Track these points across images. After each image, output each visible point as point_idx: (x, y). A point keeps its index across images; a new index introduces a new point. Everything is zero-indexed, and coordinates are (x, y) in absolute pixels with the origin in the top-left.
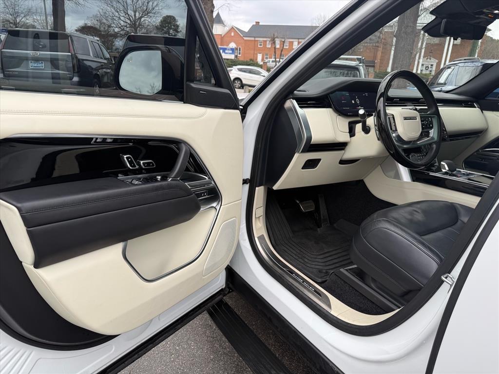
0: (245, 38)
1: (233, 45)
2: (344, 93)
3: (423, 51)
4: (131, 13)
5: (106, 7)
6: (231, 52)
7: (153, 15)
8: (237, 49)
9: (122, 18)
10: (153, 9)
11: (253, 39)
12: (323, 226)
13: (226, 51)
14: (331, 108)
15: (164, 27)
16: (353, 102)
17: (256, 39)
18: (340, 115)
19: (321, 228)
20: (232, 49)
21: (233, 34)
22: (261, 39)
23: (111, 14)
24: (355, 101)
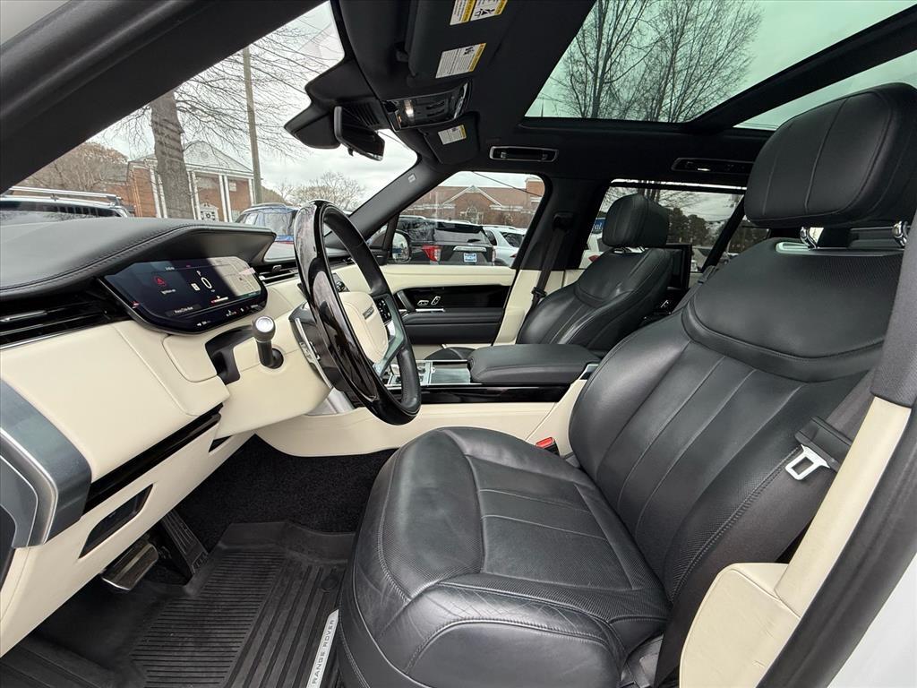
2: (155, 264)
3: (197, 196)
12: (194, 571)
14: (129, 318)
16: (195, 287)
18: (169, 335)
19: (194, 579)
24: (200, 284)
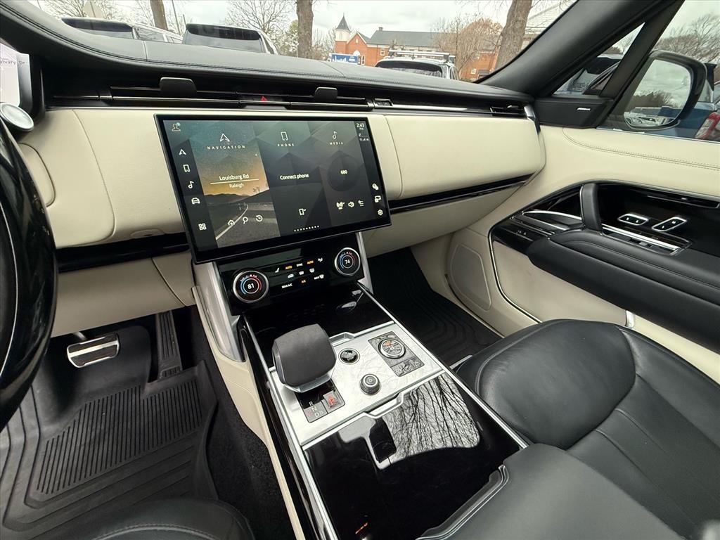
0: (369, 46)
1: (357, 53)
4: (259, 15)
5: (235, 9)
6: (354, 60)
7: (281, 18)
8: (360, 57)
9: (251, 22)
10: (280, 12)
11: (375, 46)
13: (350, 60)
15: (293, 33)
17: (379, 47)
20: (355, 58)
21: (357, 41)
22: (384, 47)
23: (241, 17)
